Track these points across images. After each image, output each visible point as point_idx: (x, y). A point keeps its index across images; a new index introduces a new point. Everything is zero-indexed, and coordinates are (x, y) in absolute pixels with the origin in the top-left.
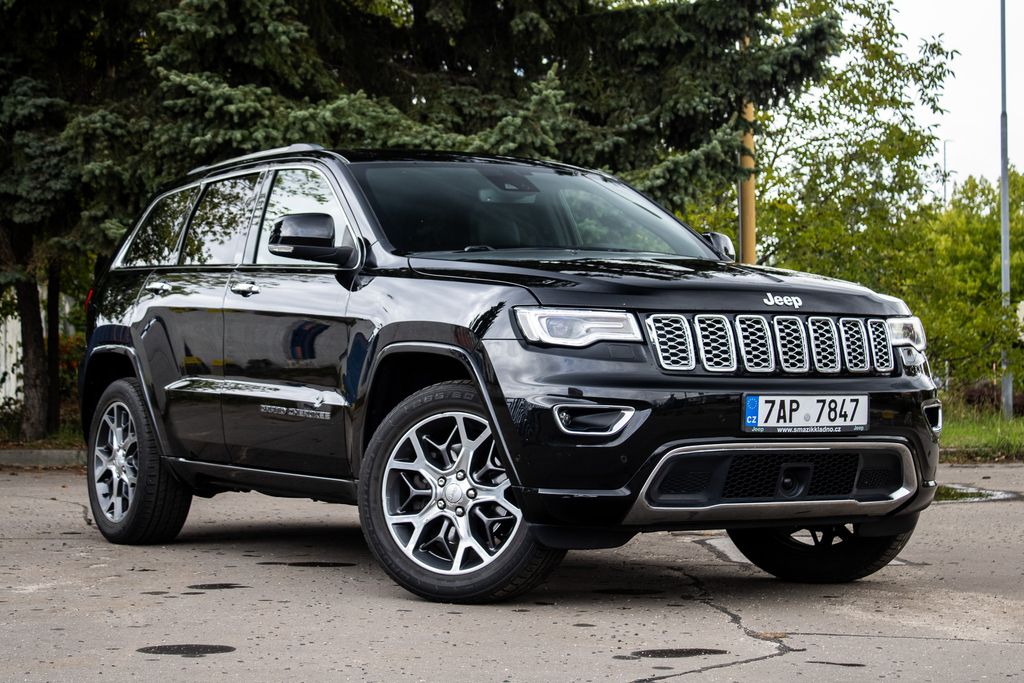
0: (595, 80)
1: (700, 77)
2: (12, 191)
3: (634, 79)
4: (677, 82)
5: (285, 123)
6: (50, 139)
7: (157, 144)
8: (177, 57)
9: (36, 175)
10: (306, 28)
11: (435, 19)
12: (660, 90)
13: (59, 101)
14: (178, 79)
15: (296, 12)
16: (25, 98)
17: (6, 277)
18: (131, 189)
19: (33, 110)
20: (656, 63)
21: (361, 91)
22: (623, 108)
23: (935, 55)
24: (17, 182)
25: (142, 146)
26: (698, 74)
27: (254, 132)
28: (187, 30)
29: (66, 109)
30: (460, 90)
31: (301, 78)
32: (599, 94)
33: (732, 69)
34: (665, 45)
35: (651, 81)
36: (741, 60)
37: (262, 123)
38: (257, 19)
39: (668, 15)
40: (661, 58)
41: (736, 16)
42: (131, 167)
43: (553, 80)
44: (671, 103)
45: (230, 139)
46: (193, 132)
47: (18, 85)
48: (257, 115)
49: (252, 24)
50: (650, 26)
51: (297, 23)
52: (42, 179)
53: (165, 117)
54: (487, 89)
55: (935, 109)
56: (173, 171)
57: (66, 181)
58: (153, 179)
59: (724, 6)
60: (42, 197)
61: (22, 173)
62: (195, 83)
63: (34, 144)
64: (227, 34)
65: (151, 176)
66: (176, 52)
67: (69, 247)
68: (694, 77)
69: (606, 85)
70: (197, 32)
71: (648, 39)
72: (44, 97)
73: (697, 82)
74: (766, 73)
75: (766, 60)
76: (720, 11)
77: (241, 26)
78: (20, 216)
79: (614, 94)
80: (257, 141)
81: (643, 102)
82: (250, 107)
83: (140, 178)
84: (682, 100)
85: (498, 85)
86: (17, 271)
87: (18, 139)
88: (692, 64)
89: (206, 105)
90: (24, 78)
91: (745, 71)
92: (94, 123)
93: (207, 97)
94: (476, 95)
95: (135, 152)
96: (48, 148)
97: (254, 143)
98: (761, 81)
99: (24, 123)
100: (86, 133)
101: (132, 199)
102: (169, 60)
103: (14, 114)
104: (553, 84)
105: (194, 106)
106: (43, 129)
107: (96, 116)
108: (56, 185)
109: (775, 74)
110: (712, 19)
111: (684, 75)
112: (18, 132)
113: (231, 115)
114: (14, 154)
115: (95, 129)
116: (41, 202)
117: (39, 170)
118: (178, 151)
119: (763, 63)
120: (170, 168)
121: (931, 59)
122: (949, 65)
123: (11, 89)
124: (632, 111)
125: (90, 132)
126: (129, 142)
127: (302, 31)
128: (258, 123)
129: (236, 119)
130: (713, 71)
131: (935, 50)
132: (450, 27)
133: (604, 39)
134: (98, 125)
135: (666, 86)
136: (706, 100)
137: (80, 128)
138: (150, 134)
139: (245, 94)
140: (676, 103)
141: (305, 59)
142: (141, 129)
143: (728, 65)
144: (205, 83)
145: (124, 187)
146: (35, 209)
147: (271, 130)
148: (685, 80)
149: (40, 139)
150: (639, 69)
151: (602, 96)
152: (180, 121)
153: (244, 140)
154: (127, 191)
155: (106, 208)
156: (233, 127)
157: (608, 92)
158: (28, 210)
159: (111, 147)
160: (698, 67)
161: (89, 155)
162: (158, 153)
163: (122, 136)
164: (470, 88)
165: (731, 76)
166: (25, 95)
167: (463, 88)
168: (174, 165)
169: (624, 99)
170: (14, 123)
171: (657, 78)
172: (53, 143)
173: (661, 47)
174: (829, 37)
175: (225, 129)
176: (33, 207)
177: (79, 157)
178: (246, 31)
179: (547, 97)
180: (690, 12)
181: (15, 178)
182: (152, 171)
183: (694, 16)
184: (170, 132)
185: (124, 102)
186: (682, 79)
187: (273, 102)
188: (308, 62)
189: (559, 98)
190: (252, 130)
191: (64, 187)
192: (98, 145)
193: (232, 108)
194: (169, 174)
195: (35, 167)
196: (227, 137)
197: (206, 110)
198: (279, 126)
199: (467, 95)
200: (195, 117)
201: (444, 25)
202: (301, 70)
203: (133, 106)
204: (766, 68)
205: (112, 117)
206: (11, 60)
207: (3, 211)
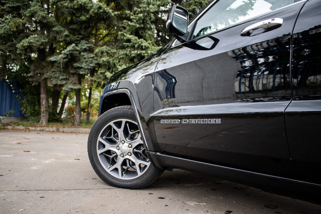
2: (80, 66)
7: (119, 55)
19: (86, 47)
24: (81, 64)
25: (114, 56)
29: (94, 46)
42: (112, 60)
46: (131, 51)
47: (82, 42)
48: (148, 47)
49: (147, 25)
52: (88, 63)
57: (94, 64)
58: (118, 64)
61: (83, 62)
63: (86, 55)
64: (141, 27)
72: (88, 44)
77: (144, 25)
78: (82, 72)
82: (147, 45)
83: (114, 63)
86: (80, 86)
87: (82, 54)
89: (134, 44)
95: (112, 57)
96: (89, 56)
99: (83, 50)
100: (102, 51)
101: (112, 68)
103: (81, 48)
105: (131, 45)
106: (88, 52)
107: (104, 48)
108: (92, 65)
112: (82, 52)
113: (142, 46)
114: (81, 57)
115: (104, 50)
116: (87, 69)
118: (125, 57)
120: (122, 61)
123: (80, 43)
126: (111, 55)
129: (144, 48)
137: (100, 50)
138: (116, 53)
142: (114, 52)
149: (87, 54)
152: (126, 49)
153: (145, 53)
154: (111, 66)
155: (105, 70)
156: (142, 49)
158: (84, 71)
159: (107, 55)
161: (102, 56)
162: (119, 57)
163: (110, 53)
166: (84, 44)
170: (81, 50)
175: (140, 50)
182: (118, 61)
190: (147, 51)
192: (104, 54)
193: (143, 44)
194: (122, 62)
195: (86, 61)
196: (141, 52)
197: (135, 46)
200: (131, 48)
205: (108, 48)
206: (80, 36)
207: (77, 71)
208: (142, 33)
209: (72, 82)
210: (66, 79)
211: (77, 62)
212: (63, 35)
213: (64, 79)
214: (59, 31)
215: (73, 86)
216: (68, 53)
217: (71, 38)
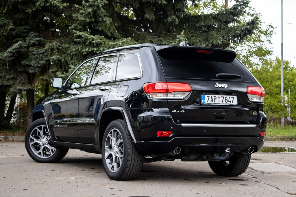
0: (189, 34)
1: (219, 34)
2: (29, 64)
3: (200, 34)
4: (213, 35)
5: (108, 46)
6: (40, 49)
7: (71, 51)
8: (78, 27)
9: (36, 59)
10: (111, 19)
11: (147, 17)
12: (208, 38)
13: (42, 39)
14: (79, 34)
15: (108, 15)
16: (32, 38)
17: (26, 88)
18: (64, 64)
19: (35, 41)
20: (207, 30)
21: (130, 37)
22: (197, 42)
23: (271, 28)
24: (30, 61)
25: (66, 52)
26: (219, 33)
27: (100, 48)
28: (81, 20)
29: (44, 41)
30: (152, 37)
31: (110, 33)
32: (190, 38)
33: (228, 32)
34: (210, 25)
35: (205, 35)
36: (230, 29)
37: (102, 46)
38: (100, 17)
39: (210, 17)
40: (208, 29)
41: (230, 18)
42: (64, 57)
43: (183, 35)
44: (212, 41)
45: (93, 50)
46: (82, 48)
47: (30, 35)
48: (101, 44)
49: (99, 18)
50: (205, 20)
51: (109, 18)
52: (37, 60)
53: (72, 44)
54: (159, 37)
55: (270, 43)
56: (76, 59)
57: (44, 61)
58: (70, 61)
59: (226, 15)
60: (38, 66)
61: (32, 59)
62: (84, 35)
63: (35, 51)
64: (92, 21)
65: (70, 60)
66: (77, 26)
67: (45, 80)
68: (217, 34)
69: (192, 36)
70: (84, 20)
71: (205, 23)
72: (38, 38)
73: (219, 35)
74: (238, 33)
75: (238, 30)
76: (225, 16)
77: (96, 19)
78: (31, 71)
79: (195, 38)
80: (101, 51)
81: (203, 41)
82: (99, 41)
83: (66, 61)
84: (215, 40)
85: (163, 36)
86: (29, 86)
87: (30, 49)
88: (217, 30)
89: (86, 40)
90: (32, 32)
91: (232, 33)
92: (54, 45)
93: (86, 39)
94: (156, 38)
95: (64, 53)
96: (39, 52)
97: (100, 51)
98: (236, 36)
99: (32, 45)
100: (51, 48)
102: (75, 28)
103: (30, 42)
104: (183, 36)
105: (83, 41)
106: (37, 47)
107: (54, 43)
108: (42, 62)
109: (240, 34)
110: (223, 18)
111: (215, 33)
112: (31, 47)
113: (93, 43)
114: (29, 54)
115: (54, 47)
116: (37, 67)
117: (37, 58)
118: (77, 53)
119: (237, 31)
120: (75, 58)
121: (269, 29)
122: (274, 31)
123: (28, 35)
124: (200, 43)
125: (53, 48)
126: (63, 51)
127: (110, 20)
128: (101, 46)
129: (95, 45)
130: (223, 32)
131: (271, 27)
132: (151, 19)
133: (192, 23)
134: (55, 46)
135: (210, 36)
136: (221, 41)
137: (50, 47)
138: (69, 48)
139: (97, 37)
140: (213, 41)
141: (111, 28)
142: (66, 47)
143: (227, 31)
144: (87, 35)
145: (62, 63)
146: (35, 69)
147: (104, 48)
148: (215, 35)
149: (37, 49)
150: (202, 32)
151: (191, 39)
152: (78, 45)
153: (97, 50)
154: (63, 64)
155: (56, 69)
156: (94, 46)
157: (193, 38)
158: (33, 69)
159: (58, 52)
160: (219, 31)
161: (52, 54)
162: (71, 54)
163: (61, 49)
164: (155, 36)
165: (228, 34)
166: (32, 37)
167: (153, 36)
168: (76, 57)
169: (197, 40)
170: (29, 45)
171: (207, 34)
172: (40, 50)
173: (208, 26)
174: (256, 24)
175: (92, 47)
176: (35, 68)
177: (49, 55)
178: (97, 20)
179: (181, 39)
180: (216, 16)
181: (30, 60)
182: (70, 59)
183: (217, 17)
184: (76, 48)
185: (60, 39)
186: (214, 35)
187: (105, 40)
188: (112, 29)
189: (184, 40)
190: (99, 48)
191: (44, 63)
192: (55, 52)
193: (94, 42)
194: (75, 60)
195: (35, 57)
196: (92, 50)
197: (86, 42)
198: (107, 47)
199: (154, 38)
200: (83, 44)
201: (149, 19)
202: (110, 31)
203: (63, 41)
204: (238, 32)
205: (58, 44)
206: (28, 27)
207: (26, 69)
208: (94, 26)
209: (20, 82)
210: (14, 78)
211: (25, 59)
212: (8, 29)
213: (11, 79)
214: (3, 25)
215: (22, 87)
216: (14, 51)
217: (17, 32)
